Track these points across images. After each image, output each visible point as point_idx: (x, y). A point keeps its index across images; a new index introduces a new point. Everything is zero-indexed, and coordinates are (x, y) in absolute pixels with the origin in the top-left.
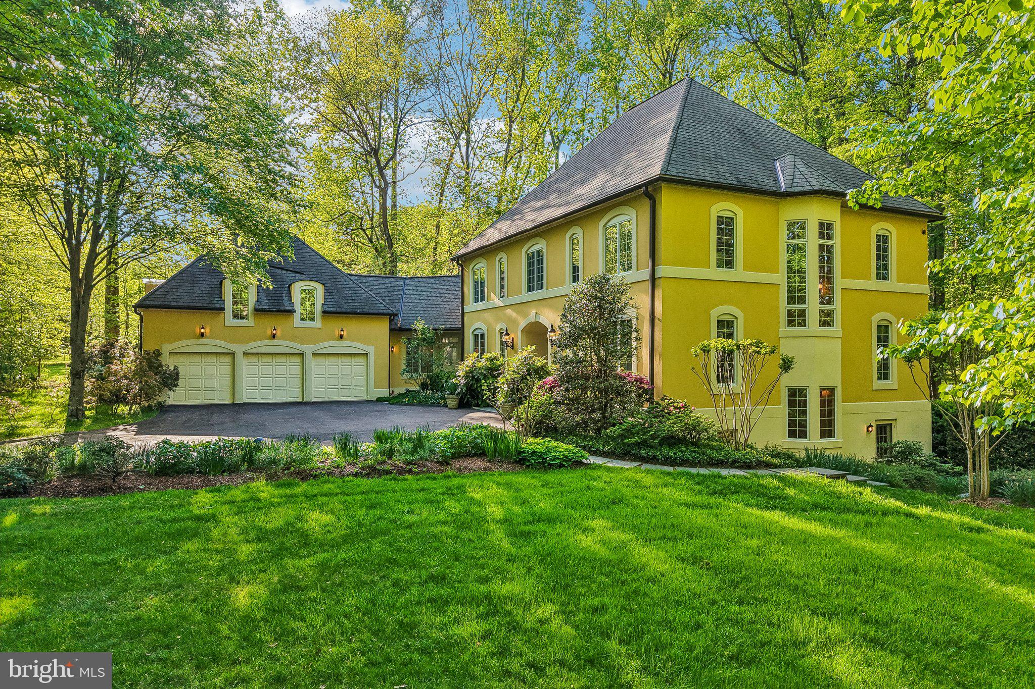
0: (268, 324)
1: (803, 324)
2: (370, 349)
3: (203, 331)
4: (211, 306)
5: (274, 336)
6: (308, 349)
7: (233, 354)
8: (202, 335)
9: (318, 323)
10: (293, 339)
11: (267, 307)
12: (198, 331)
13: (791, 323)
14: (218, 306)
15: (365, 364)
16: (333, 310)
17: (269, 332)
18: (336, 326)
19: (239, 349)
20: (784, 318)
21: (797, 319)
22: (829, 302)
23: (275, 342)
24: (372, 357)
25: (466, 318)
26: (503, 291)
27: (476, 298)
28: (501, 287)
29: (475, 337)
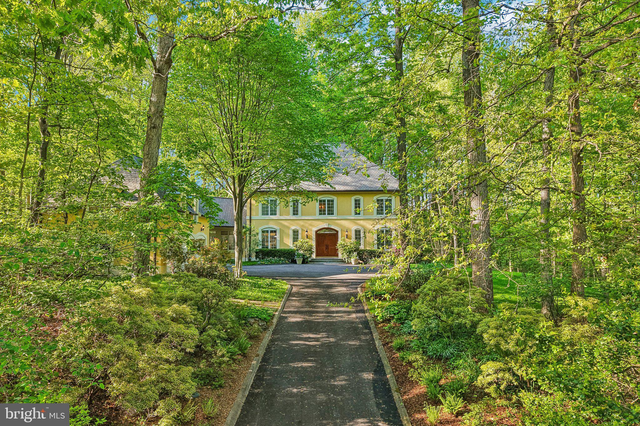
2: (206, 237)
6: (195, 237)
25: (252, 221)
26: (295, 212)
27: (265, 213)
28: (294, 211)
29: (263, 232)
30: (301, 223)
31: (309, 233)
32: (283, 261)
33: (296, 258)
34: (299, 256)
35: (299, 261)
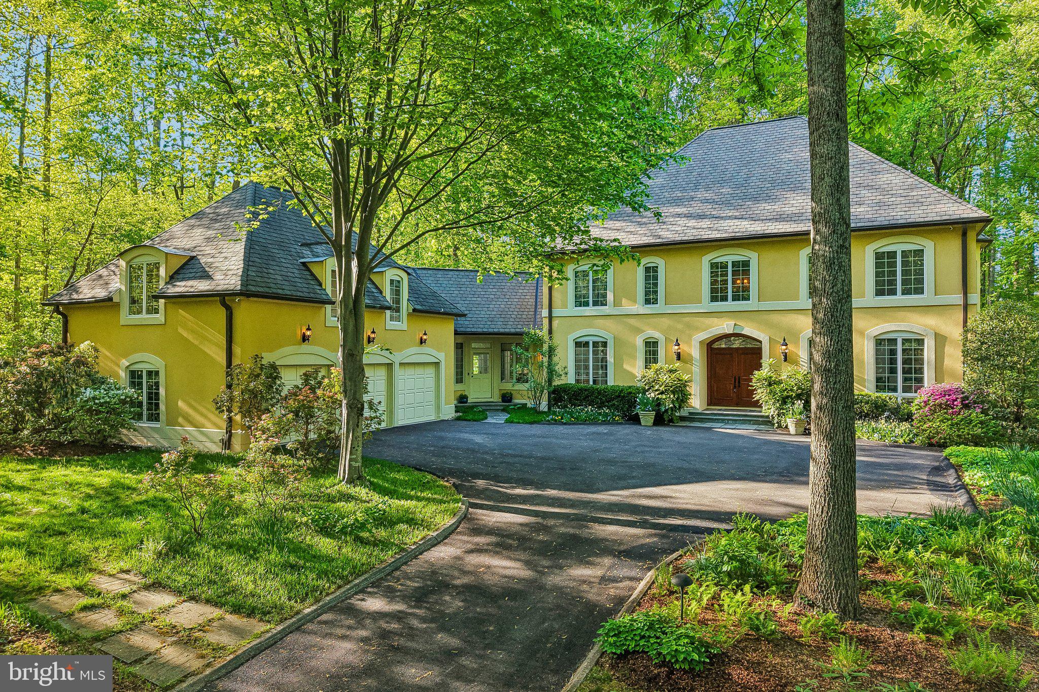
2: (441, 356)
3: (308, 333)
4: (317, 296)
5: (372, 341)
6: (397, 358)
7: (330, 367)
8: (306, 339)
9: (403, 325)
10: (384, 344)
12: (299, 334)
14: (324, 297)
16: (420, 307)
18: (421, 327)
24: (442, 367)
25: (555, 323)
26: (650, 297)
27: (581, 301)
28: (647, 293)
29: (578, 344)
30: (665, 322)
31: (684, 348)
32: (606, 415)
33: (638, 410)
34: (646, 404)
35: (647, 418)
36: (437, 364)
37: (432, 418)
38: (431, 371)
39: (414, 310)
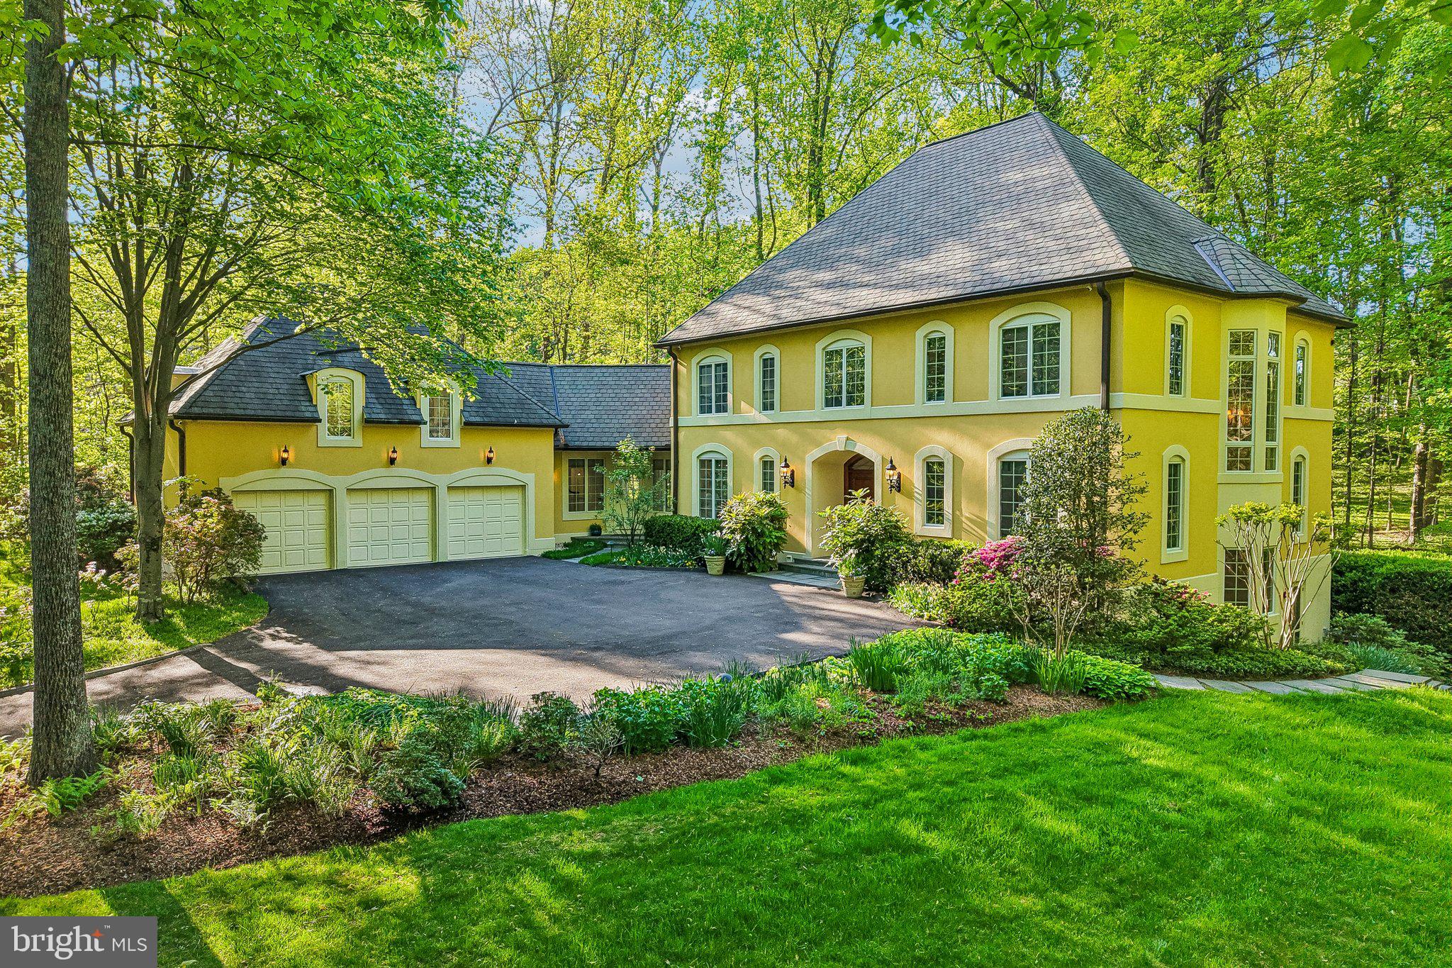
0: (384, 442)
1: (1247, 466)
2: (529, 478)
3: (285, 455)
4: (297, 414)
5: (392, 461)
6: (441, 481)
7: (330, 492)
8: (284, 462)
9: (456, 440)
10: (419, 465)
11: (383, 416)
12: (276, 456)
13: (1231, 466)
14: (308, 415)
15: (519, 501)
16: (478, 419)
17: (384, 457)
18: (482, 443)
19: (339, 483)
20: (1224, 458)
21: (1238, 459)
22: (1273, 439)
23: (394, 470)
24: (531, 491)
25: (682, 435)
27: (705, 406)
28: (765, 395)
29: (702, 463)
30: (783, 433)
33: (704, 554)
35: (712, 563)
36: (523, 487)
37: (519, 553)
38: (516, 496)
39: (467, 424)
